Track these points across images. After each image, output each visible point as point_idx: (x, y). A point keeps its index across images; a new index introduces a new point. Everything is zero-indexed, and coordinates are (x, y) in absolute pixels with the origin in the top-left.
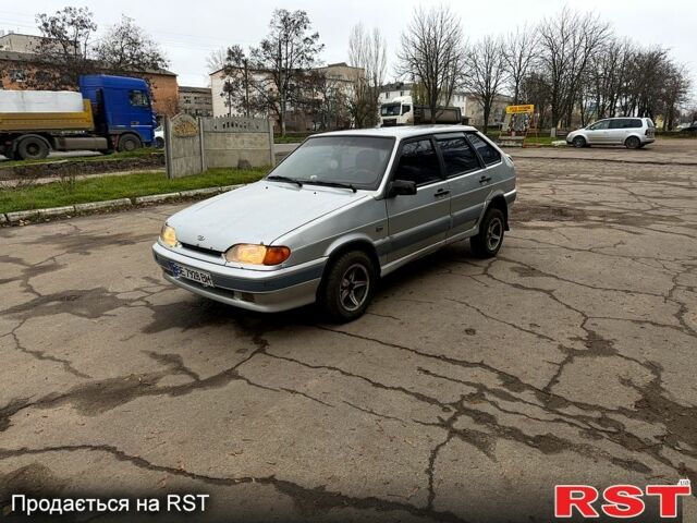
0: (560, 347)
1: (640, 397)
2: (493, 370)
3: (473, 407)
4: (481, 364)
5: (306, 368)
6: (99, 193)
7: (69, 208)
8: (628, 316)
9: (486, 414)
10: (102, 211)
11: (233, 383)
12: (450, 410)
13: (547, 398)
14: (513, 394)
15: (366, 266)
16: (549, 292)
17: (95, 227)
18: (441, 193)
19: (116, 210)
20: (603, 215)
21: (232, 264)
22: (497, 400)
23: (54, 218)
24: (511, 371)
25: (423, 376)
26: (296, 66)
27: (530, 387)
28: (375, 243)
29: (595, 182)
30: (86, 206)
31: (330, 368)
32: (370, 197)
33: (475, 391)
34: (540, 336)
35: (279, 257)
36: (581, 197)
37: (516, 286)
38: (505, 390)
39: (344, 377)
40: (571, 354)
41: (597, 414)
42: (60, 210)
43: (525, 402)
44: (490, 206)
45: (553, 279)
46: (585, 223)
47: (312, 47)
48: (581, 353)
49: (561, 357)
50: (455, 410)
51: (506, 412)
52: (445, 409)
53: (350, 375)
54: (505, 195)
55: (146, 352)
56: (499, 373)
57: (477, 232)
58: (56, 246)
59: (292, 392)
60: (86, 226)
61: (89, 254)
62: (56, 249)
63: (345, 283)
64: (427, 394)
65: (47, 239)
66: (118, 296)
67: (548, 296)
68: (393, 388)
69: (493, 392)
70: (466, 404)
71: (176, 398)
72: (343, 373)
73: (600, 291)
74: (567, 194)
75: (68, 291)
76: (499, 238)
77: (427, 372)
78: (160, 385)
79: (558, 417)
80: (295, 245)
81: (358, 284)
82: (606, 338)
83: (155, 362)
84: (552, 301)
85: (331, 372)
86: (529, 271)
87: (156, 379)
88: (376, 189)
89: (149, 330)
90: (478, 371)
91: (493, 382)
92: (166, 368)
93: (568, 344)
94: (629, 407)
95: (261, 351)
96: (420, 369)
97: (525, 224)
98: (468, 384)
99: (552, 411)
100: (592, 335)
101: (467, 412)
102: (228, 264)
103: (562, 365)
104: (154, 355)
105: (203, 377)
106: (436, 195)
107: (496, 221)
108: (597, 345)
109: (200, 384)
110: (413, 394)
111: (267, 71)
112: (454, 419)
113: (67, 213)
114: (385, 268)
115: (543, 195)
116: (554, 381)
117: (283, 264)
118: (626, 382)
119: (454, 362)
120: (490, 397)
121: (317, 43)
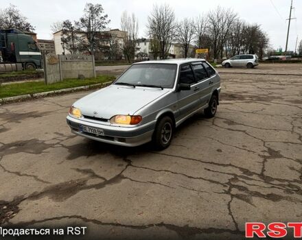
0: (259, 155)
1: (300, 175)
2: (236, 167)
3: (236, 184)
4: (230, 165)
6: (13, 92)
8: (280, 140)
9: (242, 186)
10: (16, 101)
13: (264, 177)
14: (249, 177)
16: (244, 131)
17: (17, 109)
19: (24, 100)
20: (251, 97)
21: (114, 125)
22: (244, 180)
24: (244, 167)
25: (208, 172)
26: (98, 30)
27: (254, 173)
28: (174, 112)
29: (241, 83)
30: (8, 99)
31: (166, 171)
32: (171, 92)
33: (233, 177)
34: (249, 151)
35: (137, 121)
36: (239, 90)
37: (229, 129)
38: (245, 175)
39: (174, 175)
40: (265, 158)
41: (287, 183)
43: (256, 180)
44: (213, 94)
45: (243, 126)
46: (245, 101)
47: (105, 21)
48: (269, 157)
49: (261, 160)
50: (229, 186)
51: (250, 185)
52: (225, 186)
53: (176, 173)
54: (218, 89)
55: (74, 169)
56: (239, 168)
57: (207, 106)
59: (153, 183)
60: (12, 109)
61: (20, 122)
62: (1, 120)
63: (163, 131)
64: (214, 180)
66: (46, 143)
67: (244, 133)
68: (198, 178)
69: (241, 177)
70: (232, 183)
72: (172, 173)
73: (264, 130)
74: (232, 88)
75: (17, 141)
76: (215, 109)
78: (88, 184)
79: (271, 185)
80: (144, 115)
81: (167, 132)
82: (276, 150)
83: (80, 173)
84: (247, 135)
86: (231, 122)
87: (85, 181)
88: (172, 88)
89: (70, 158)
90: (230, 168)
91: (239, 173)
92: (87, 176)
93: (262, 154)
94: (298, 179)
95: (130, 164)
96: (205, 169)
98: (229, 174)
99: (268, 183)
100: (269, 149)
101: (234, 186)
102: (112, 125)
103: (263, 162)
104: (78, 170)
105: (108, 179)
106: (195, 90)
107: (215, 101)
108: (274, 154)
109: (107, 182)
110: (208, 180)
111: (83, 32)
112: (230, 190)
114: (177, 123)
116: (263, 170)
118: (292, 169)
119: (219, 165)
120: (241, 179)
121: (107, 19)
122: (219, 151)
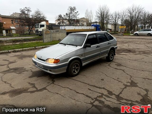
0: (124, 84)
1: (142, 98)
2: (106, 90)
3: (99, 99)
4: (104, 88)
5: (62, 88)
6: (28, 46)
7: (21, 49)
8: (142, 77)
9: (102, 101)
10: (28, 50)
11: (45, 91)
12: (93, 100)
13: (118, 98)
14: (110, 96)
15: (79, 64)
16: (123, 70)
17: (26, 53)
18: (98, 47)
19: (31, 50)
20: (140, 52)
21: (47, 63)
22: (106, 97)
23: (18, 51)
24: (110, 90)
25: (89, 90)
26: (73, 18)
27: (114, 94)
28: (81, 58)
29: (139, 44)
30: (25, 49)
31: (67, 88)
32: (80, 48)
33: (100, 95)
34: (119, 81)
35: (57, 62)
36: (135, 47)
37: (116, 69)
38: (108, 95)
39: (70, 90)
40: (126, 86)
41: (130, 102)
42: (19, 49)
43: (113, 98)
44: (111, 50)
45: (125, 67)
46: (135, 54)
47: (77, 14)
48: (129, 86)
49: (123, 87)
50: (95, 100)
51: (107, 101)
52: (93, 99)
53: (72, 90)
54: (114, 47)
55: (28, 82)
56: (108, 90)
57: (107, 56)
58: (17, 57)
59: (57, 94)
60: (24, 53)
61: (23, 59)
62: (16, 58)
63: (74, 67)
64: (89, 95)
65: (15, 56)
66: (26, 69)
67: (123, 71)
68: (81, 94)
69: (105, 95)
70: (98, 98)
71: (31, 94)
72: (70, 89)
73: (136, 70)
74: (132, 46)
75: (16, 68)
76: (113, 57)
77: (90, 90)
78: (29, 90)
79: (120, 102)
80: (61, 59)
81: (77, 68)
82: (135, 82)
83: (29, 85)
84: (124, 72)
85: (67, 89)
86: (119, 65)
87: (28, 89)
88: (82, 46)
89: (30, 77)
90: (103, 90)
91: (105, 93)
92: (31, 86)
93: (126, 84)
94: (139, 101)
95: (53, 83)
96: (89, 89)
97: (121, 53)
98: (99, 93)
99: (119, 101)
100: (132, 81)
102: (46, 63)
103: (123, 89)
104: (29, 83)
105: (38, 89)
106: (97, 47)
107: (112, 53)
108: (133, 84)
109: (37, 91)
110: (85, 95)
111: (67, 20)
112: (94, 102)
113: (21, 50)
114: (84, 64)
115: (126, 47)
116: (121, 93)
117: (58, 63)
118: (139, 94)
119: (97, 87)
120: (104, 97)
121: (78, 13)
122: (102, 80)
